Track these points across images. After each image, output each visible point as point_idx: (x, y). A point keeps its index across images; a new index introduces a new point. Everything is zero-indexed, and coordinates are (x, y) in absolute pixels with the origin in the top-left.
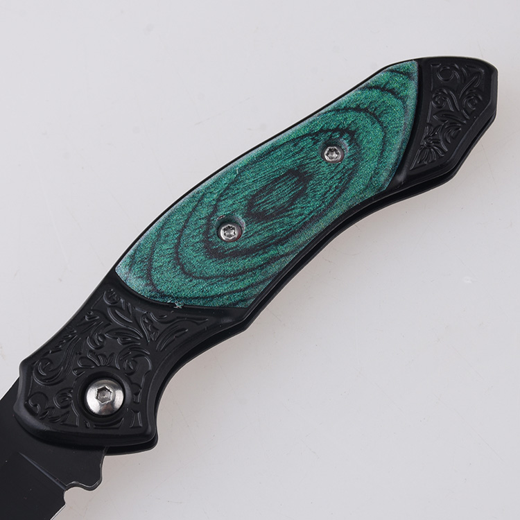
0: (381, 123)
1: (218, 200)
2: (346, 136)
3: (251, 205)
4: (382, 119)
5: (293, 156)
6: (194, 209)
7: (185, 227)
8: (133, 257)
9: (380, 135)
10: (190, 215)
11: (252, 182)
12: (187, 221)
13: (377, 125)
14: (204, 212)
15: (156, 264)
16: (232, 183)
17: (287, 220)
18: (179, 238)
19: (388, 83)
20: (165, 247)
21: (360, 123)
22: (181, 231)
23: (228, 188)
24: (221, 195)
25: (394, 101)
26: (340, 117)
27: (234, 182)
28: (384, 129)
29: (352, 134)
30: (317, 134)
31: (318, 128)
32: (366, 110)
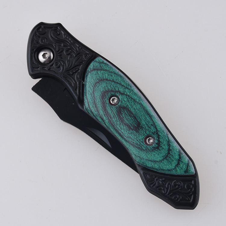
0: (163, 160)
1: (126, 95)
2: (157, 145)
3: (124, 108)
4: (165, 160)
5: (147, 124)
6: (123, 86)
7: (115, 82)
8: (103, 63)
9: (158, 160)
10: (120, 84)
11: (134, 108)
12: (117, 83)
13: (162, 158)
14: (121, 90)
15: (99, 72)
16: (134, 100)
17: (118, 123)
18: (110, 80)
19: (182, 162)
20: (107, 75)
21: (163, 151)
22: (113, 81)
23: (132, 98)
24: (129, 96)
25: (174, 165)
26: (165, 143)
27: (135, 101)
28: (161, 161)
29: (158, 148)
30: (157, 133)
31: (160, 134)
32: (169, 153)
